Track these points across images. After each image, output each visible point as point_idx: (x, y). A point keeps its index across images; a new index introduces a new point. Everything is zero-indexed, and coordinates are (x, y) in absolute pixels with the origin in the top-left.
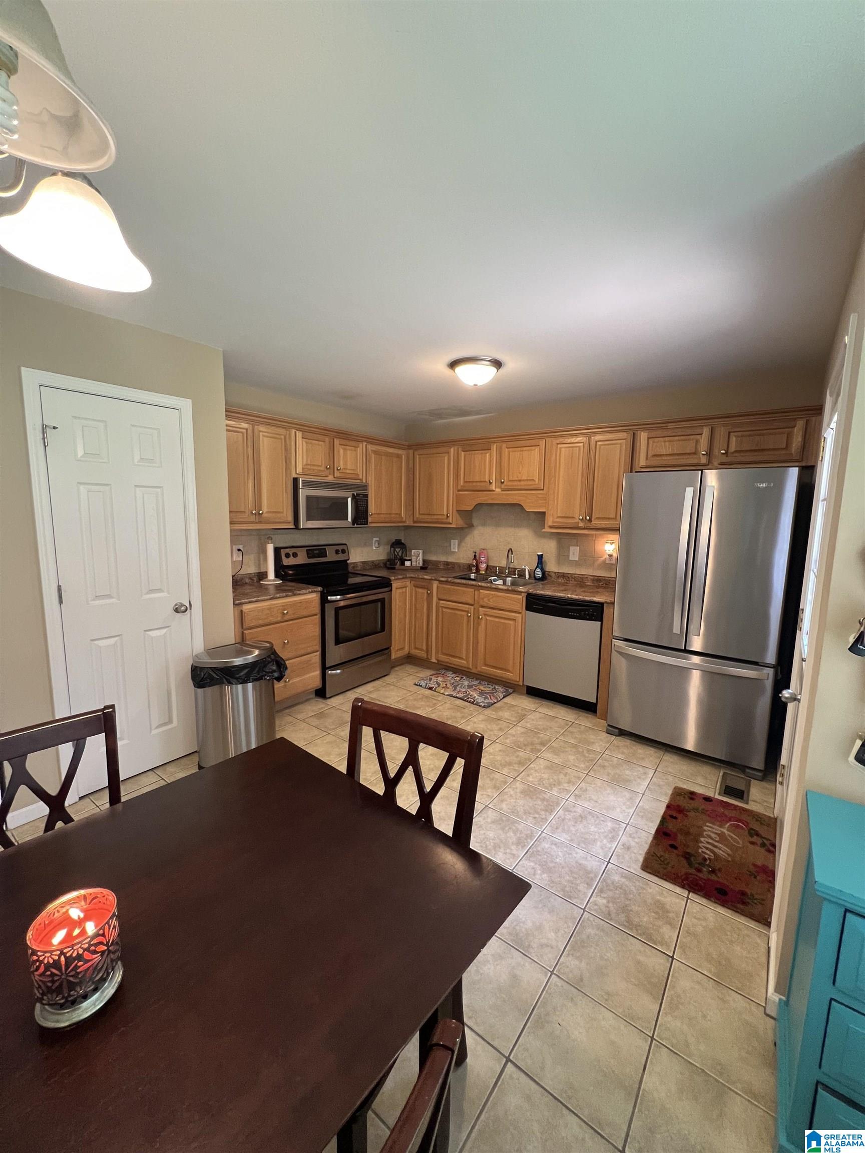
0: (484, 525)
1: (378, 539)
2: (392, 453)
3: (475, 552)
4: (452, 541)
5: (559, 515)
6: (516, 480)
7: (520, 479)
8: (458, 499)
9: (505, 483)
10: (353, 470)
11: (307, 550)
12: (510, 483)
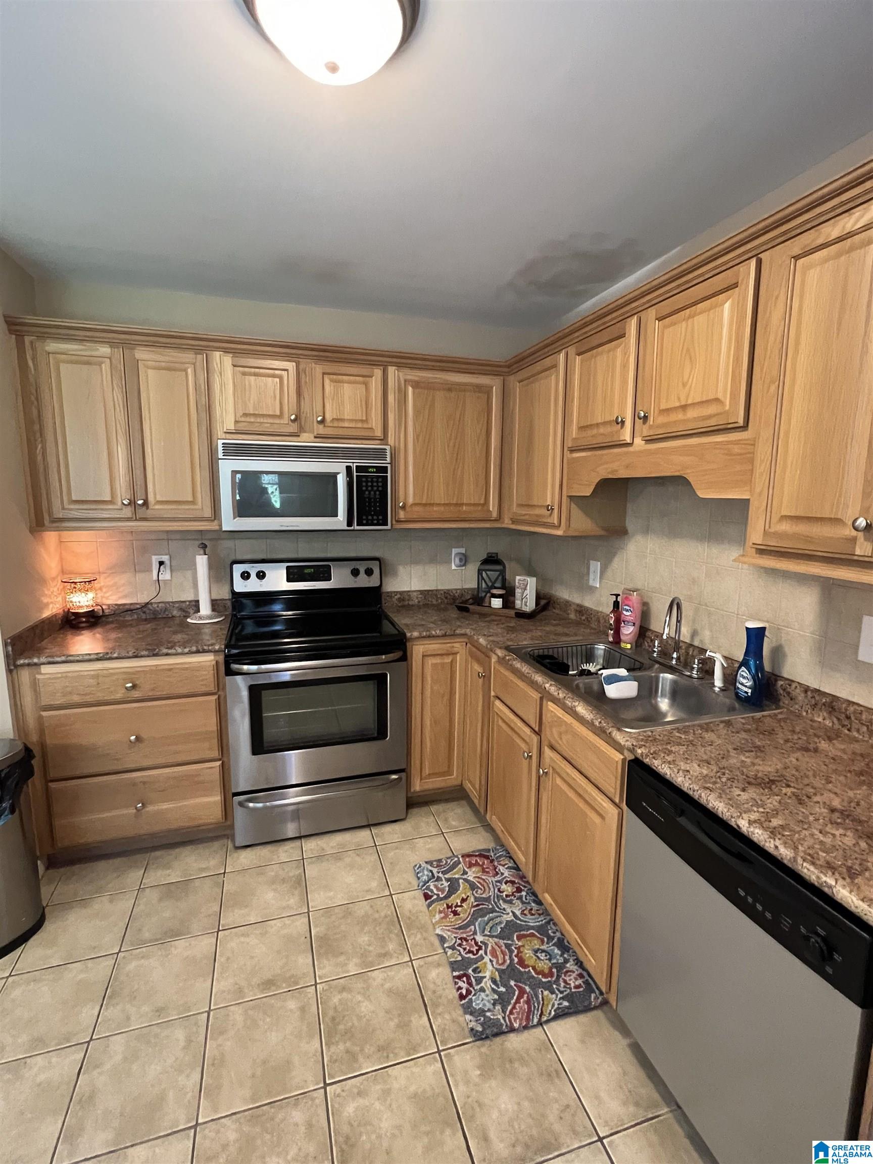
0: (646, 531)
1: (463, 550)
2: (466, 384)
3: (617, 595)
4: (591, 562)
5: (785, 512)
6: (675, 408)
7: (683, 403)
8: (569, 471)
9: (651, 421)
10: (362, 421)
11: (288, 568)
12: (661, 420)
